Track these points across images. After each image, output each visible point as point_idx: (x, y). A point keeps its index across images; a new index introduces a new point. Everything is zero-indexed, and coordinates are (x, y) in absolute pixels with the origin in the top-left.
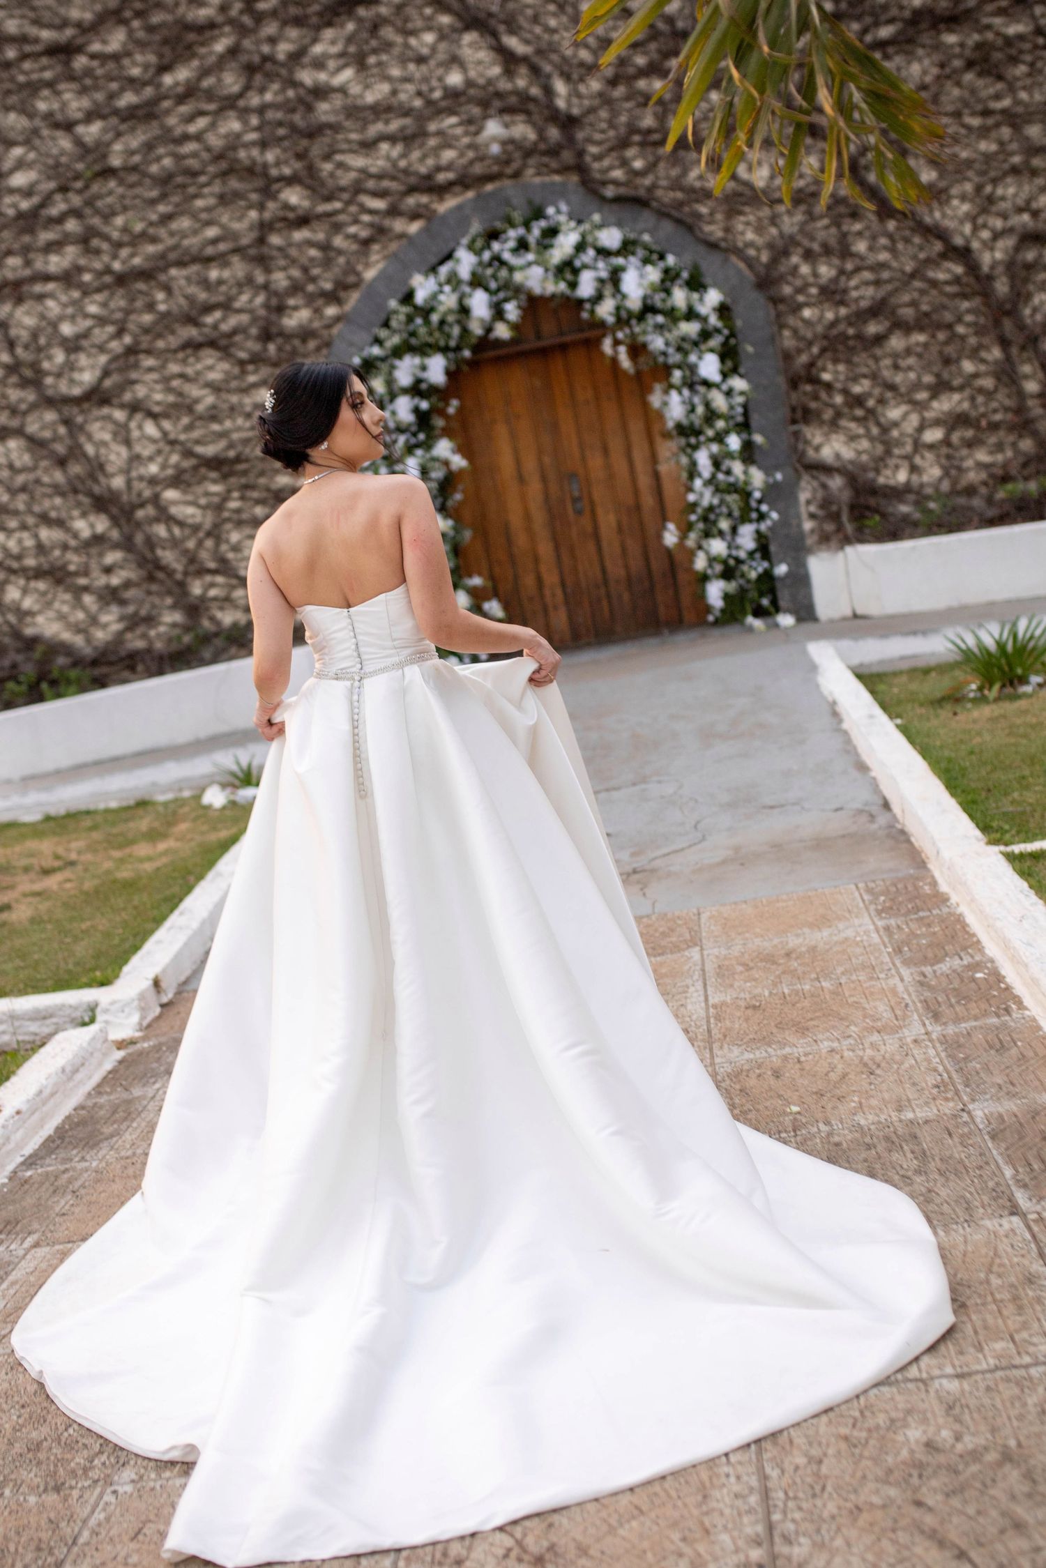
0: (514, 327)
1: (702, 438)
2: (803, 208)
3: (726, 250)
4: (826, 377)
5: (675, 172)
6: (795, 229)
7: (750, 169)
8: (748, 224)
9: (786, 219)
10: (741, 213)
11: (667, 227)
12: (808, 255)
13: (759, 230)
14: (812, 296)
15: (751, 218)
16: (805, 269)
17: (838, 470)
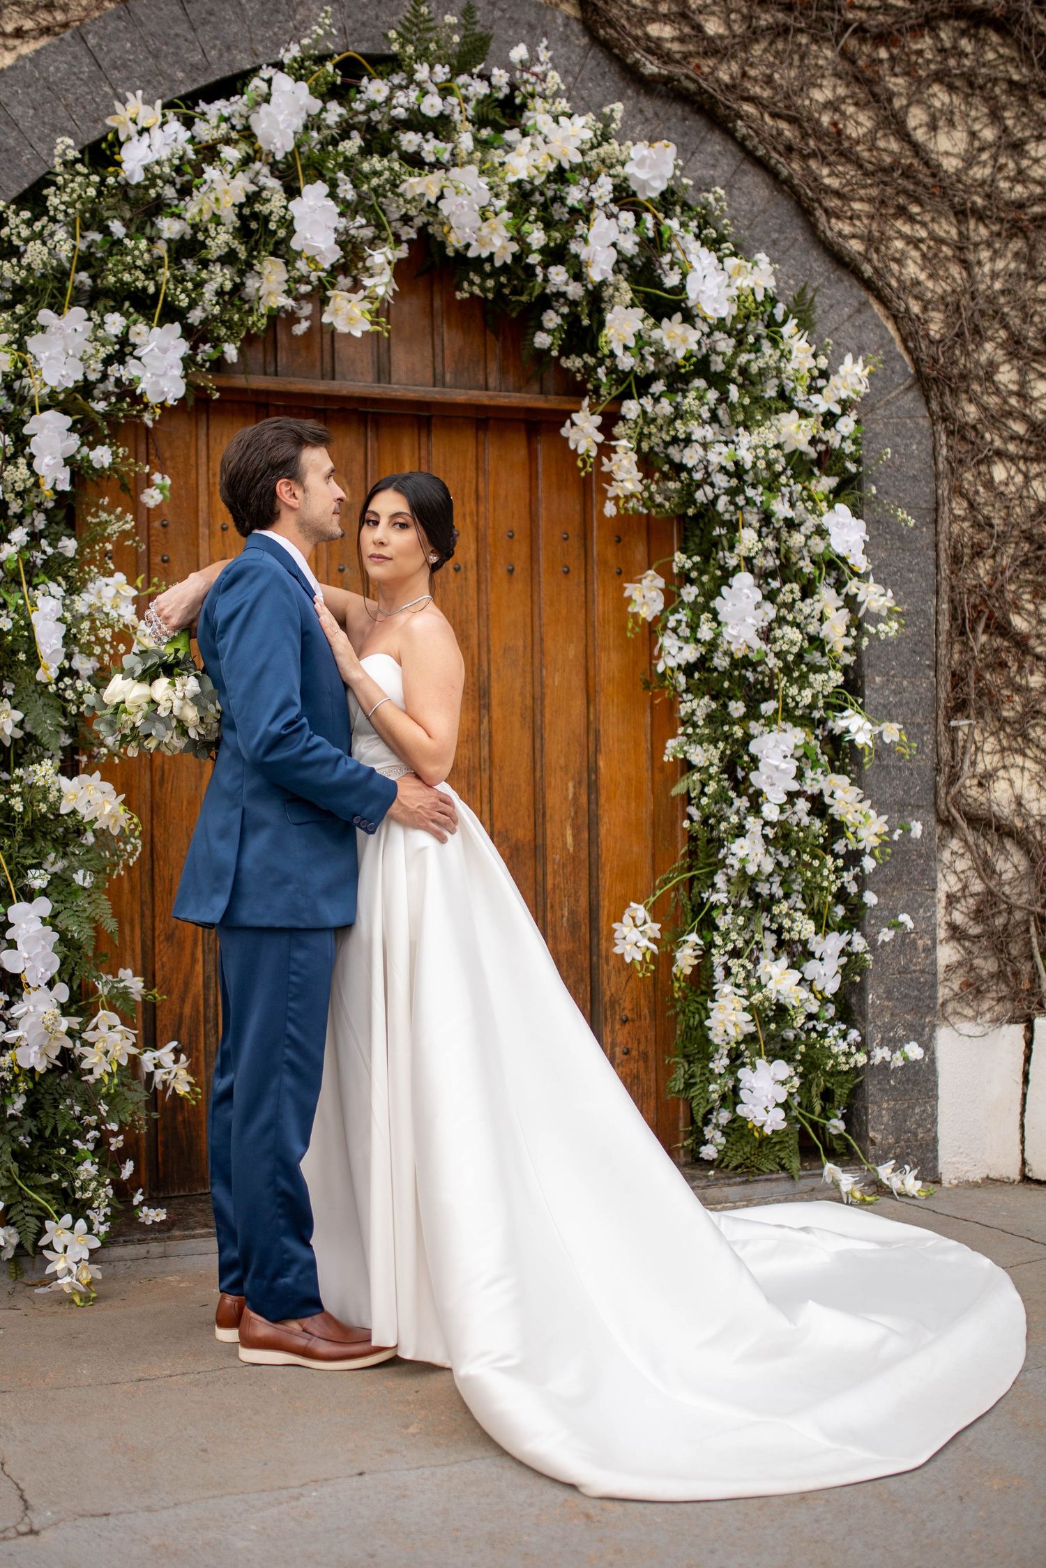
0: (382, 311)
1: (768, 707)
2: (1017, 245)
3: (868, 285)
4: (1019, 623)
5: (786, 76)
6: (998, 286)
7: (933, 127)
8: (915, 242)
9: (985, 255)
10: (902, 212)
11: (755, 187)
12: (1015, 346)
13: (931, 262)
14: (1014, 437)
15: (923, 234)
16: (1006, 376)
17: (1021, 840)
